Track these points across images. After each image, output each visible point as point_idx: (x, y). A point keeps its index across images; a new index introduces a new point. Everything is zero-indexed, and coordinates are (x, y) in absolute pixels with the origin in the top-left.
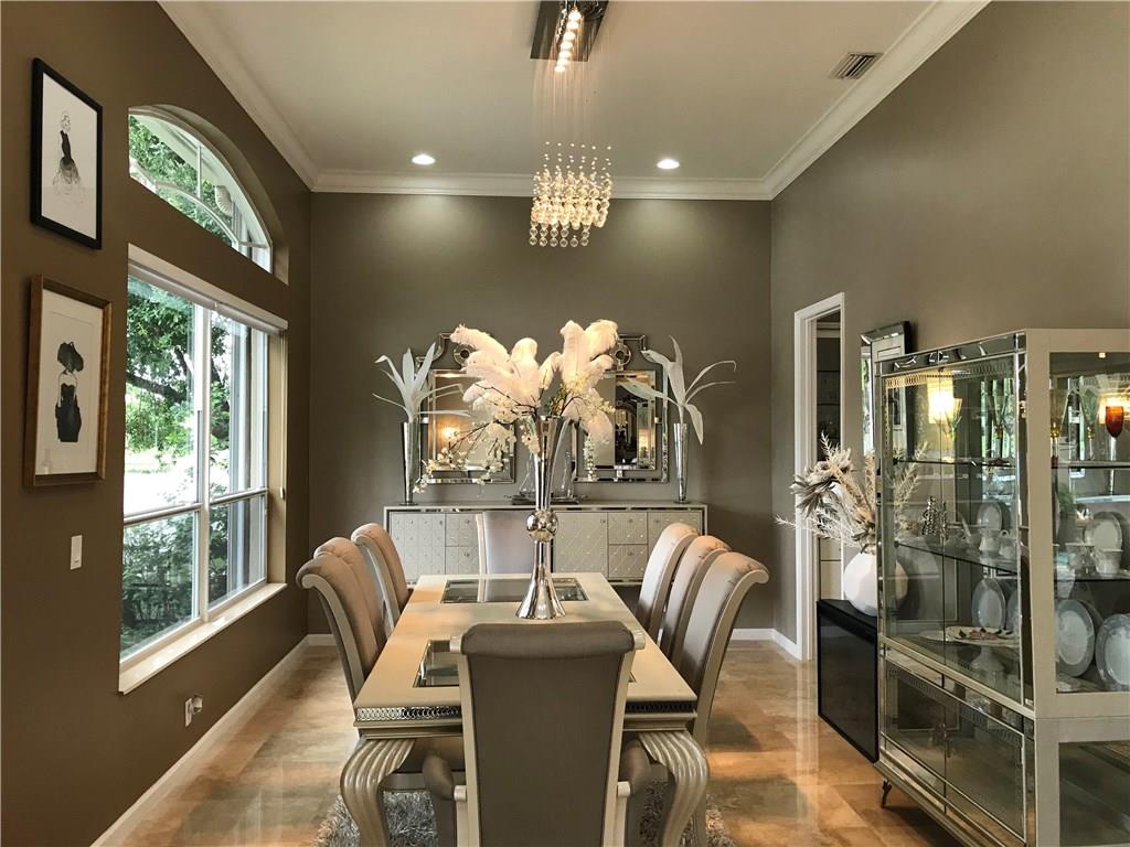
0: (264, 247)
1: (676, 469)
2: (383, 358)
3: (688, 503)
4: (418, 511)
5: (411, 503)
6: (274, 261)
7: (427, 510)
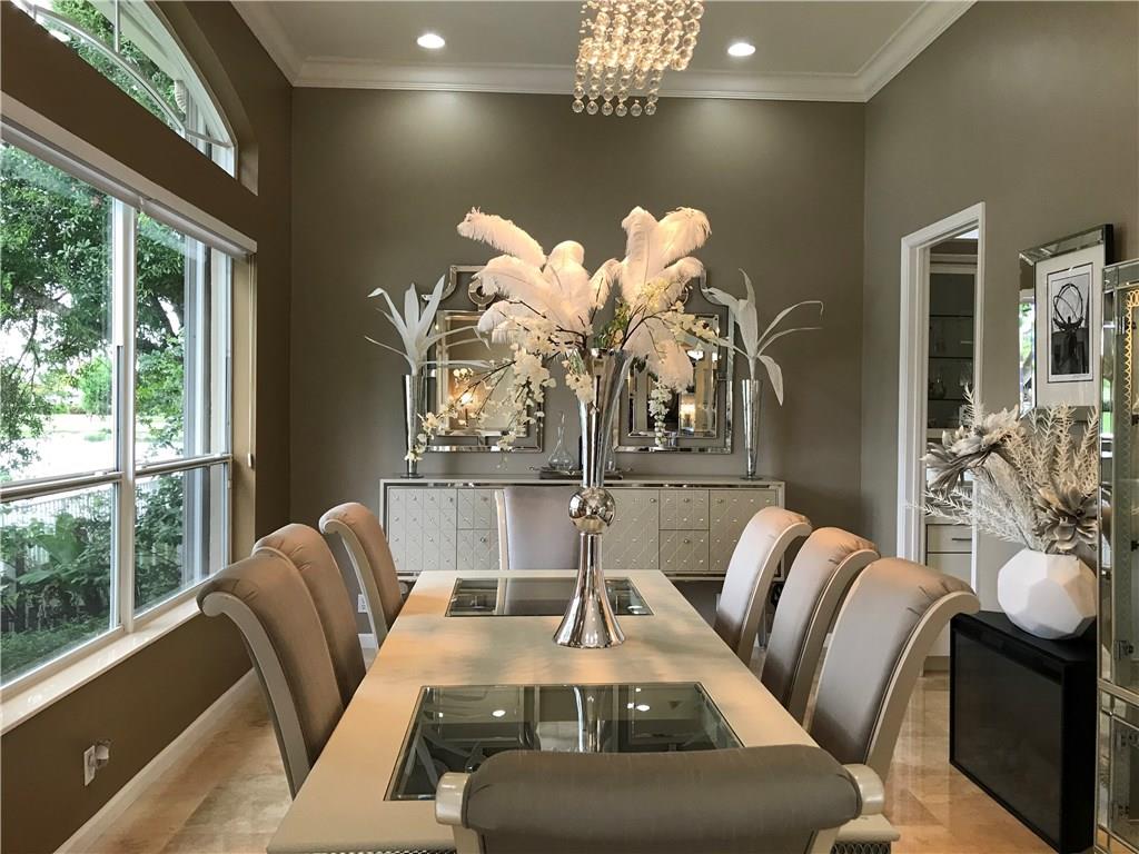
0: (227, 147)
1: (744, 437)
2: (378, 291)
3: (760, 479)
4: (425, 485)
5: (415, 475)
6: (239, 164)
7: (436, 485)
